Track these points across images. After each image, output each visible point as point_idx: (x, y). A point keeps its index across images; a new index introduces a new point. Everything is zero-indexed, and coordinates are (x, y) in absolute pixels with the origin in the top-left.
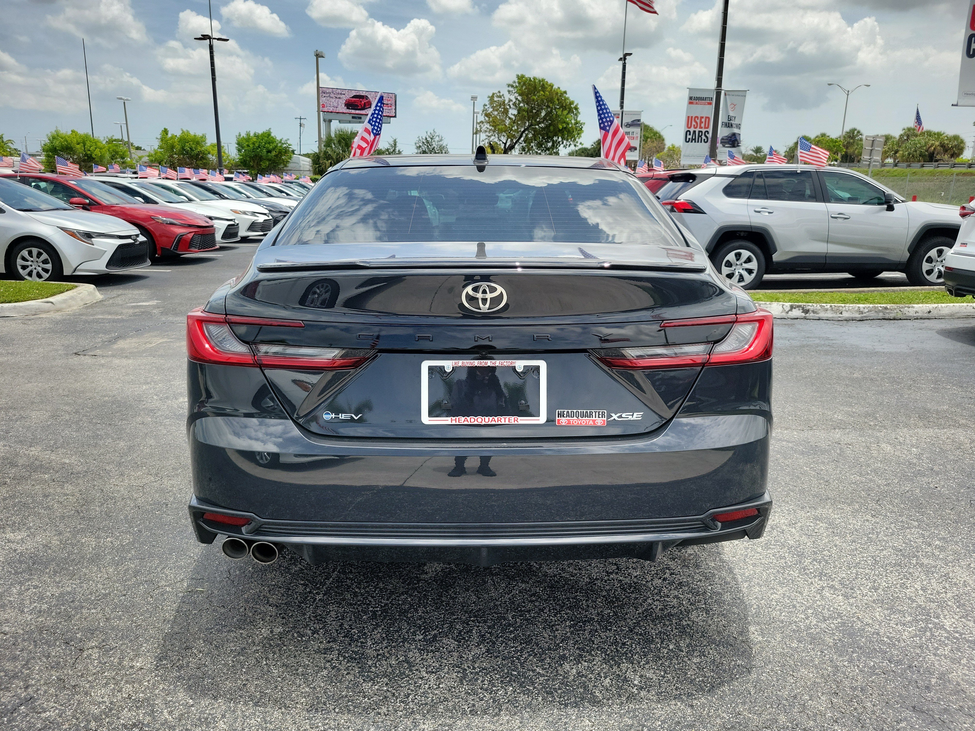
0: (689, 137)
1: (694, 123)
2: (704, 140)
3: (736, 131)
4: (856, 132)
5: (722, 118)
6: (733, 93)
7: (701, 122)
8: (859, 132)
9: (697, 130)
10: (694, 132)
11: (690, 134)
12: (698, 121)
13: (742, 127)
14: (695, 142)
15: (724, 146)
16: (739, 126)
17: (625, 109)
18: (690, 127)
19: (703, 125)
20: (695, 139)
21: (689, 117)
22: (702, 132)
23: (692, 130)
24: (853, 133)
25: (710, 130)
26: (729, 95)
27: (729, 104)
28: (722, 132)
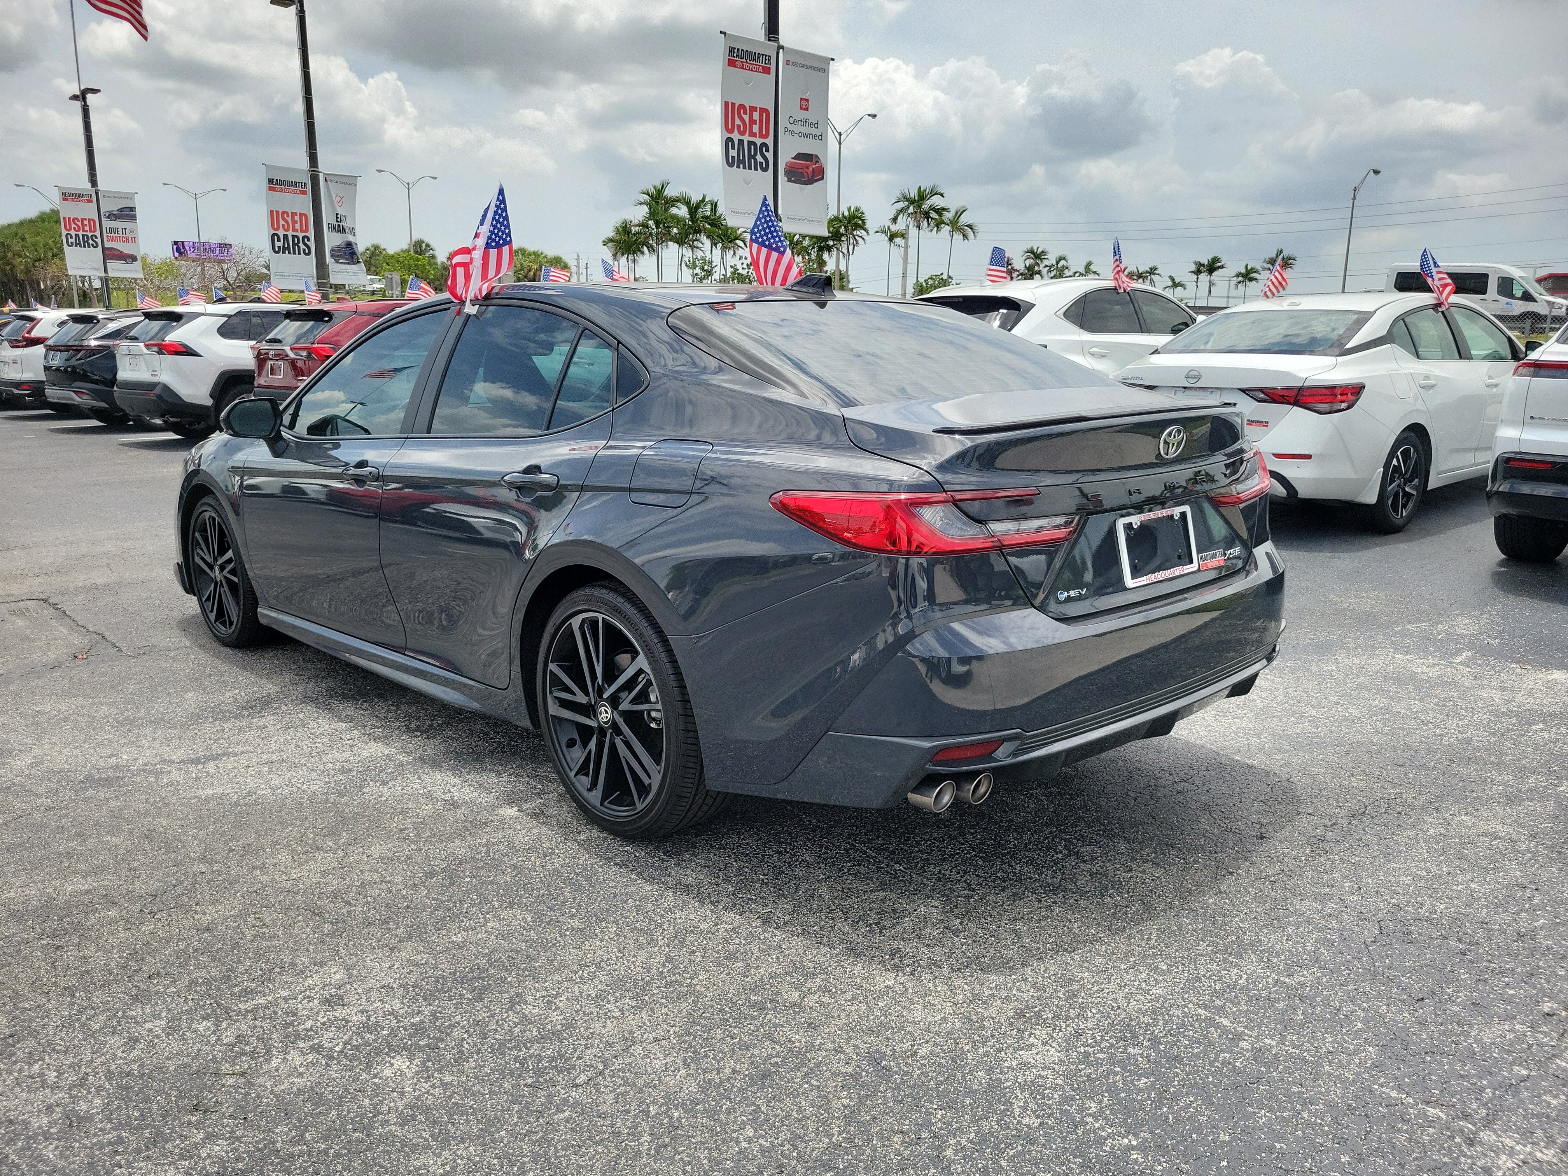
0: (277, 244)
1: (282, 222)
2: (304, 250)
3: (351, 238)
4: (424, 245)
5: (327, 218)
6: (336, 179)
7: (294, 222)
8: (427, 245)
9: (290, 234)
10: (285, 236)
11: (279, 240)
12: (289, 219)
13: (357, 231)
14: (290, 253)
15: (336, 262)
16: (352, 231)
17: (102, 187)
18: (278, 229)
19: (297, 226)
20: (288, 249)
21: (272, 212)
22: (297, 237)
23: (281, 233)
24: (421, 247)
25: (311, 234)
26: (331, 181)
27: (334, 196)
28: (332, 240)
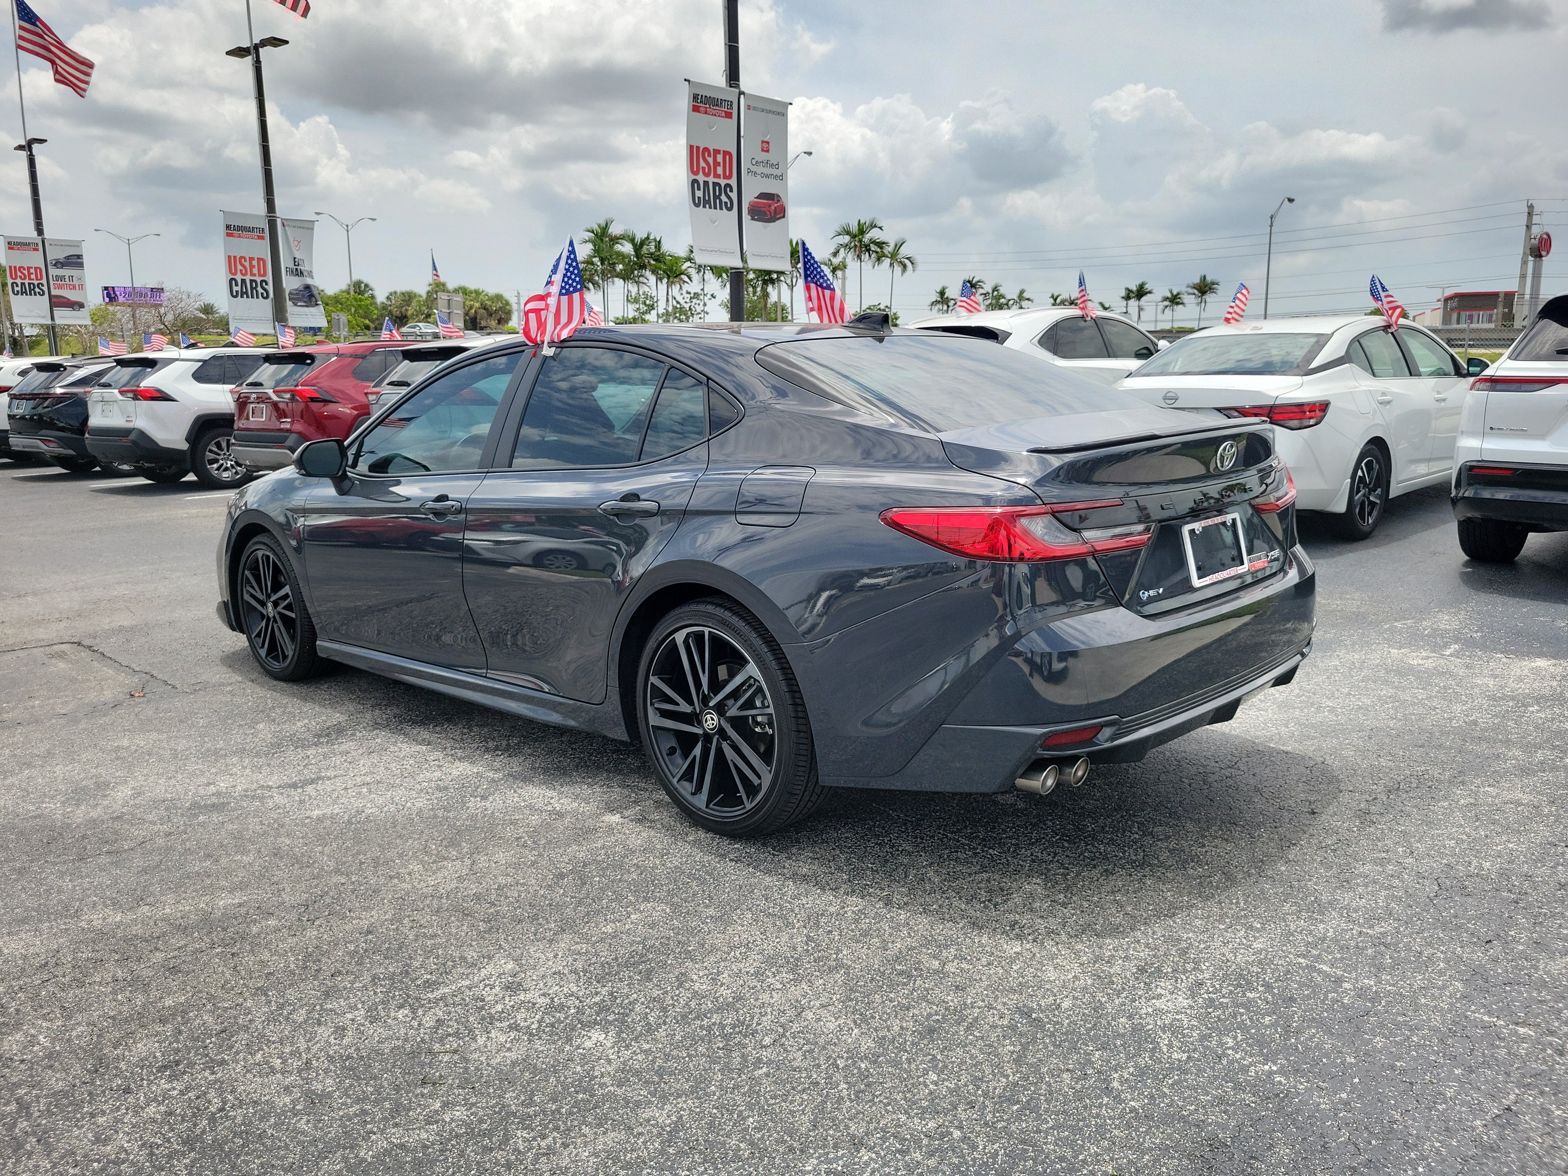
0: (235, 288)
1: (239, 267)
2: (262, 294)
3: (309, 281)
4: (363, 285)
5: (285, 262)
6: (294, 224)
7: (252, 267)
8: (366, 286)
9: (248, 278)
10: (243, 281)
11: (237, 285)
12: (247, 264)
13: (315, 274)
14: (248, 297)
15: (295, 305)
16: (310, 275)
17: (47, 234)
18: (235, 274)
19: (255, 271)
20: (246, 293)
21: (229, 257)
22: (255, 281)
23: (239, 277)
24: (360, 287)
25: (269, 278)
26: (289, 226)
27: (291, 240)
28: (290, 283)
